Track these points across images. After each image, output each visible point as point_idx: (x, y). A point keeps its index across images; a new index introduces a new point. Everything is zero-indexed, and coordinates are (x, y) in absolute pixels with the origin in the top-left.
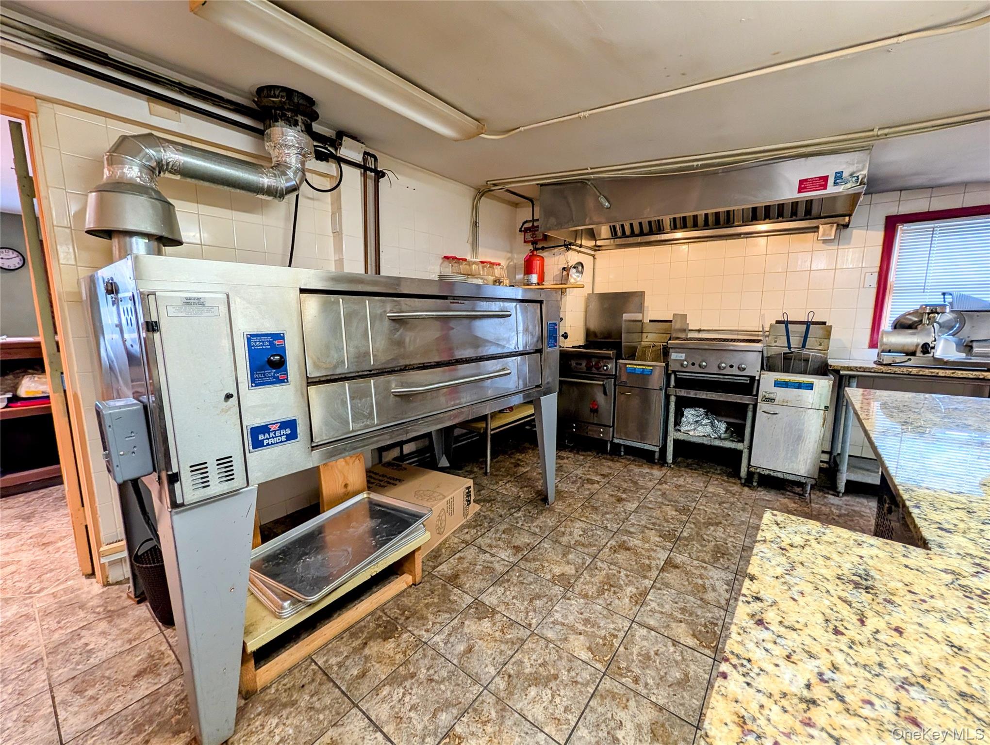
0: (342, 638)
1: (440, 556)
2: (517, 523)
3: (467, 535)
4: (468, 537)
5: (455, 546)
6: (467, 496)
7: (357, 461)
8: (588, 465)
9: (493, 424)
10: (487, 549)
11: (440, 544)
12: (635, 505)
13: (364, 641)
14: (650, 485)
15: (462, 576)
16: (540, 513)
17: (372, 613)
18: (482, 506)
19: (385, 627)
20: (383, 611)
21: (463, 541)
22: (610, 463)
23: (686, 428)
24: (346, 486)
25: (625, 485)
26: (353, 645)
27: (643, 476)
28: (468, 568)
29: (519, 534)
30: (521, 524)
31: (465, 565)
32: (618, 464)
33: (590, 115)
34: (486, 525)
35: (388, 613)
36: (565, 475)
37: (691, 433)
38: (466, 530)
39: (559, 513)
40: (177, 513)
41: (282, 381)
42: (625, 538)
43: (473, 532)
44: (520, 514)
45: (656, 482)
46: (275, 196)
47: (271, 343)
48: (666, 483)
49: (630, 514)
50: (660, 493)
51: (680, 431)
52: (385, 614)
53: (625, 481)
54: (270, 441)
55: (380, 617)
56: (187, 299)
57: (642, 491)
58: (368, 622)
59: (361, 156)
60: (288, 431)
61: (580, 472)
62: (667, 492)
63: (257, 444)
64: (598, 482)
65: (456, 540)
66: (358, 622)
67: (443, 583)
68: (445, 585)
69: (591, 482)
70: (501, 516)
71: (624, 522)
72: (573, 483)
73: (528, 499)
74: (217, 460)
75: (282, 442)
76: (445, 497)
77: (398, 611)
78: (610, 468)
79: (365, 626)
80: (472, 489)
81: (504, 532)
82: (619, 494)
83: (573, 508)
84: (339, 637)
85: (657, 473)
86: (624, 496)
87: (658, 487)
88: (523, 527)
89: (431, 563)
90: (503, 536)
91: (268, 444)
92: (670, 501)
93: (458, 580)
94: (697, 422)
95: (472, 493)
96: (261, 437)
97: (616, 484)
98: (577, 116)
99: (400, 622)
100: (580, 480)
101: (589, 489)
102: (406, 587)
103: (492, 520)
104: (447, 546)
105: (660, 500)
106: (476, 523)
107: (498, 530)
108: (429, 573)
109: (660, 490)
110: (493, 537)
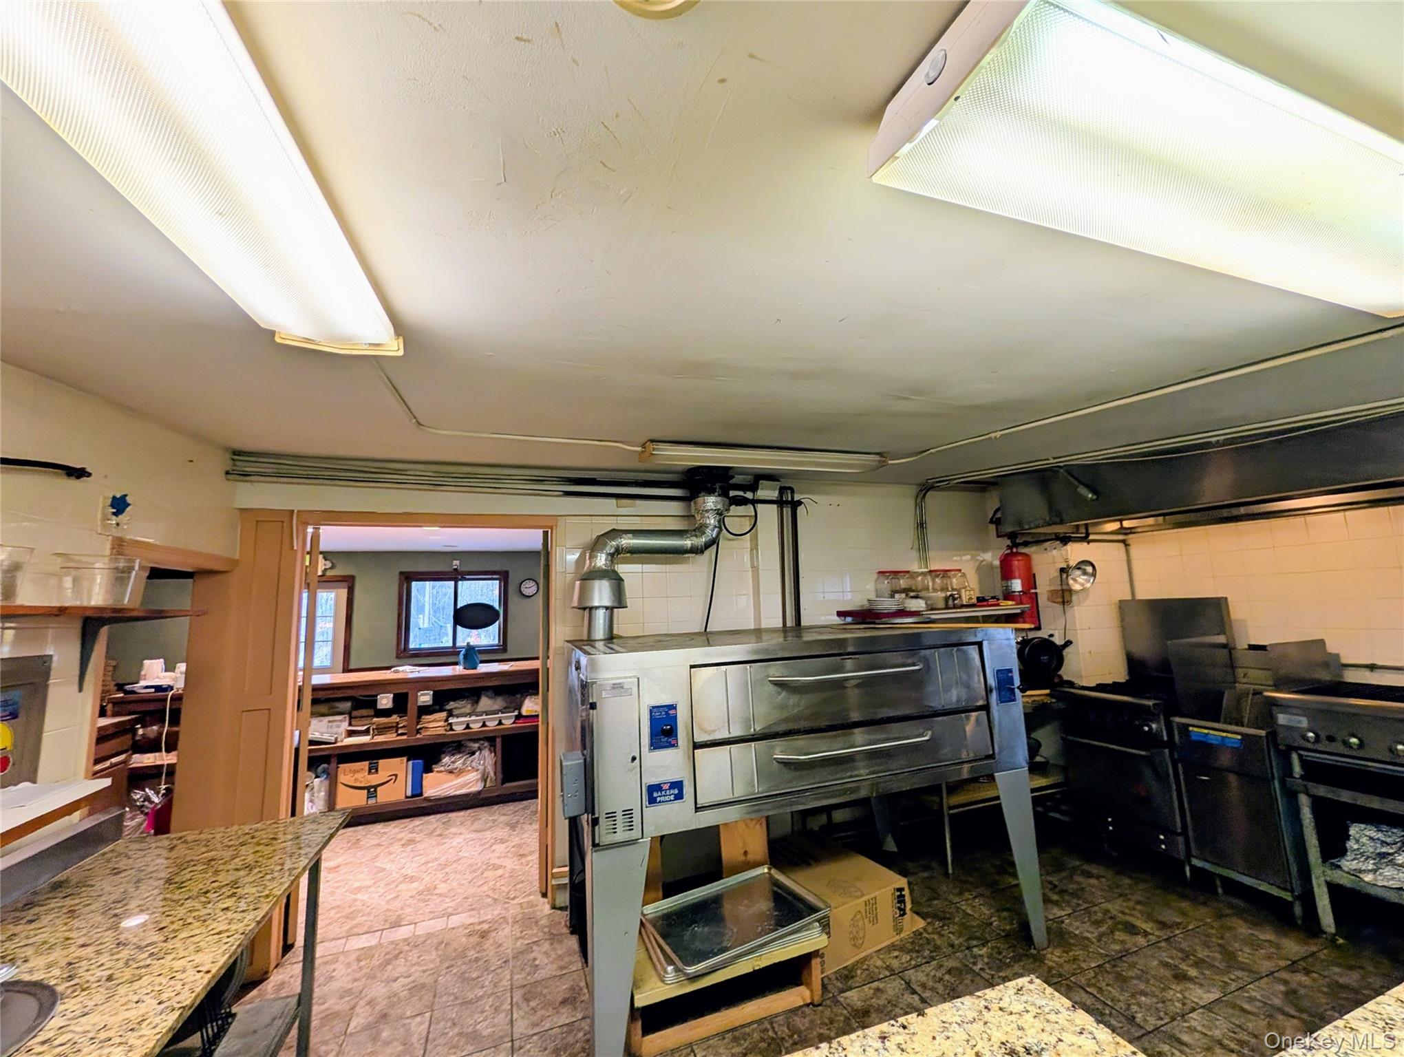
0: (724, 1038)
1: (852, 977)
2: (974, 964)
3: (895, 961)
4: (895, 964)
5: (876, 970)
6: (899, 902)
7: (758, 826)
8: (1137, 897)
9: (951, 801)
10: (918, 989)
11: (858, 962)
12: (1212, 997)
13: (744, 1051)
14: (1266, 966)
15: (873, 1015)
16: (1016, 959)
17: (760, 1021)
18: (929, 923)
19: (769, 1044)
20: (771, 1023)
21: (888, 968)
22: (1185, 905)
23: (1355, 865)
24: (746, 853)
25: (1202, 953)
26: (734, 1051)
27: (1255, 945)
28: (884, 1006)
29: (972, 981)
30: (979, 966)
31: (881, 1002)
32: (1203, 910)
33: (1002, 435)
34: (927, 953)
35: (776, 1029)
36: (1086, 906)
37: (1368, 878)
38: (896, 953)
39: (1050, 969)
40: (596, 851)
41: (673, 746)
42: (1166, 1048)
43: (905, 958)
44: (984, 951)
45: (1282, 963)
46: (697, 553)
47: (667, 713)
48: (1307, 972)
49: (1193, 1010)
50: (1282, 988)
51: (1339, 867)
52: (773, 1028)
53: (1207, 945)
54: (662, 799)
55: (766, 1030)
56: (614, 684)
57: (1240, 973)
58: (753, 1030)
59: (777, 492)
60: (676, 791)
61: (1114, 907)
62: (1302, 991)
63: (652, 801)
64: (1146, 934)
65: (879, 963)
66: (743, 1026)
67: (848, 1015)
68: (849, 1019)
69: (1132, 929)
70: (952, 946)
71: (1173, 1019)
72: (1097, 923)
73: (1004, 930)
74: (623, 811)
75: (670, 800)
76: (863, 895)
77: (787, 1031)
78: (1183, 913)
79: (749, 1034)
80: (906, 892)
81: (949, 972)
82: (1184, 966)
83: (1081, 968)
84: (721, 1035)
85: (1293, 947)
86: (1193, 972)
87: (1285, 975)
88: (983, 974)
89: (839, 984)
90: (947, 977)
91: (660, 802)
92: (1301, 1010)
93: (866, 1019)
94: (1383, 855)
95: (908, 899)
96: (655, 795)
97: (1184, 945)
98: (987, 437)
99: (787, 1045)
100: (1110, 922)
101: (1122, 942)
102: (802, 1004)
103: (937, 948)
104: (865, 967)
105: (1277, 1002)
106: (915, 945)
107: (941, 966)
108: (834, 996)
109: (1285, 982)
110: (932, 973)
